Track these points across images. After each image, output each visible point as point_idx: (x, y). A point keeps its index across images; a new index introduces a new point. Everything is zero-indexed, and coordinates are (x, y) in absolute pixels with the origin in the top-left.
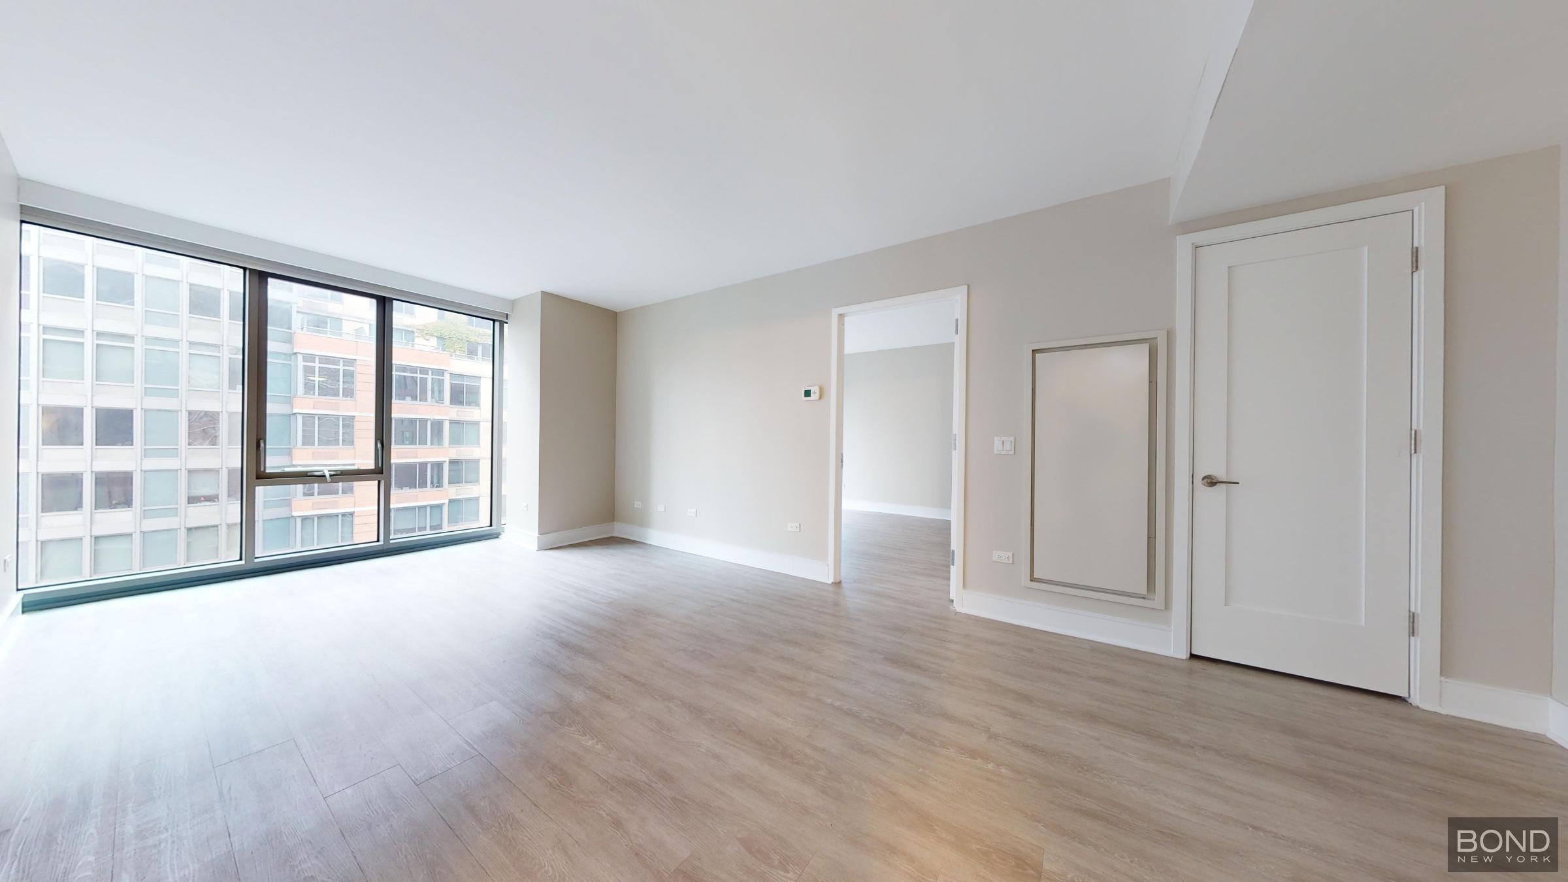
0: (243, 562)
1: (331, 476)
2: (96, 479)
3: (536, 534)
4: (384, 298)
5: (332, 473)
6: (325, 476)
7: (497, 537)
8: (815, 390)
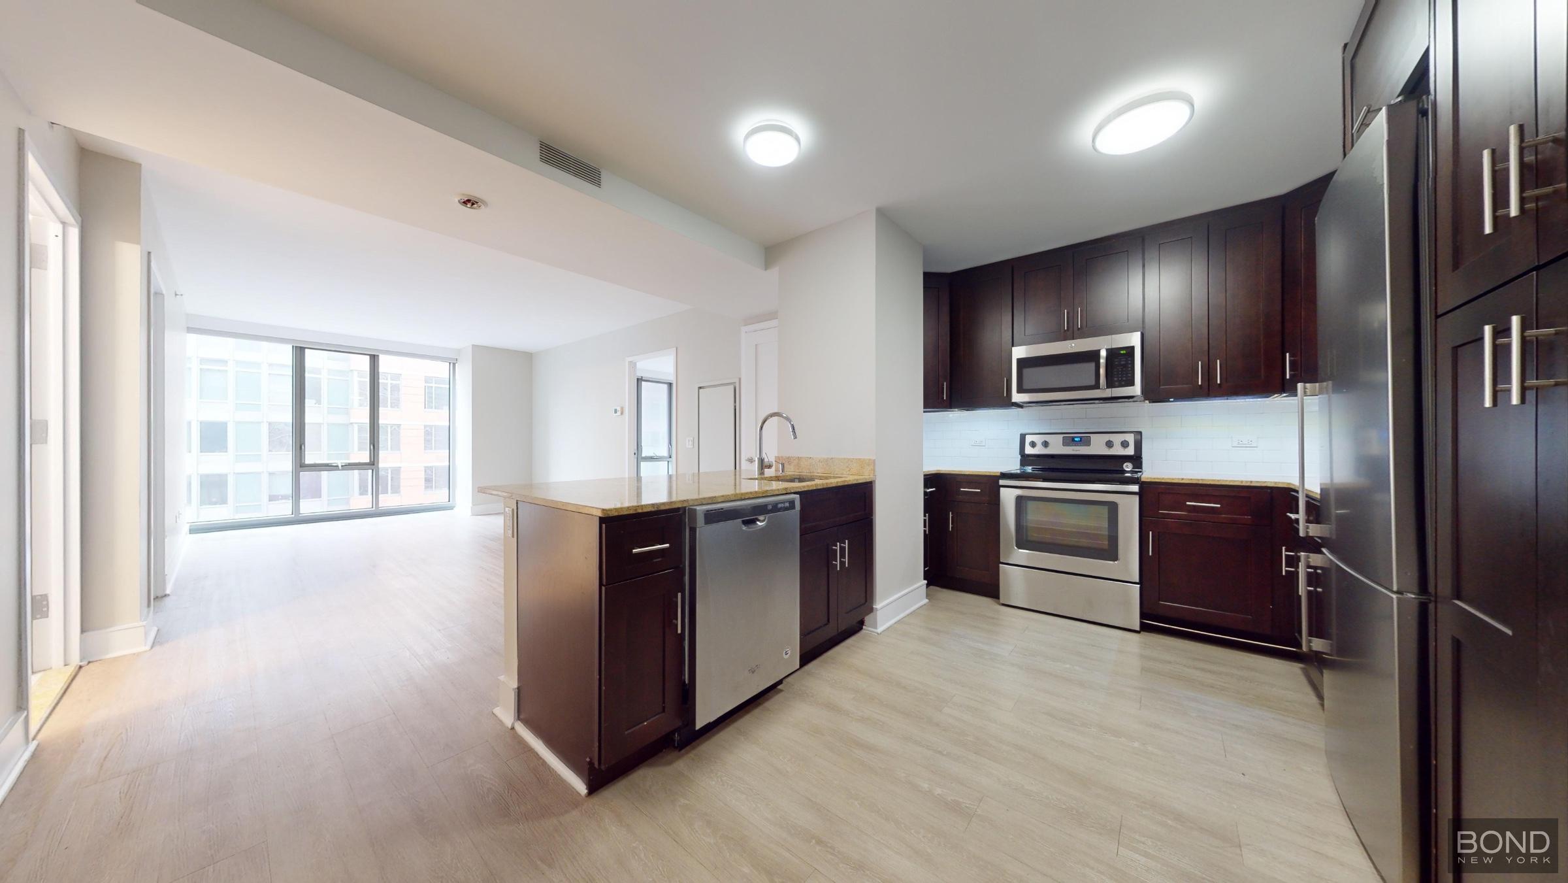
0: (293, 516)
1: (342, 466)
2: (201, 482)
3: (471, 505)
4: (374, 355)
5: (343, 464)
6: (338, 466)
7: (452, 509)
8: (619, 409)
